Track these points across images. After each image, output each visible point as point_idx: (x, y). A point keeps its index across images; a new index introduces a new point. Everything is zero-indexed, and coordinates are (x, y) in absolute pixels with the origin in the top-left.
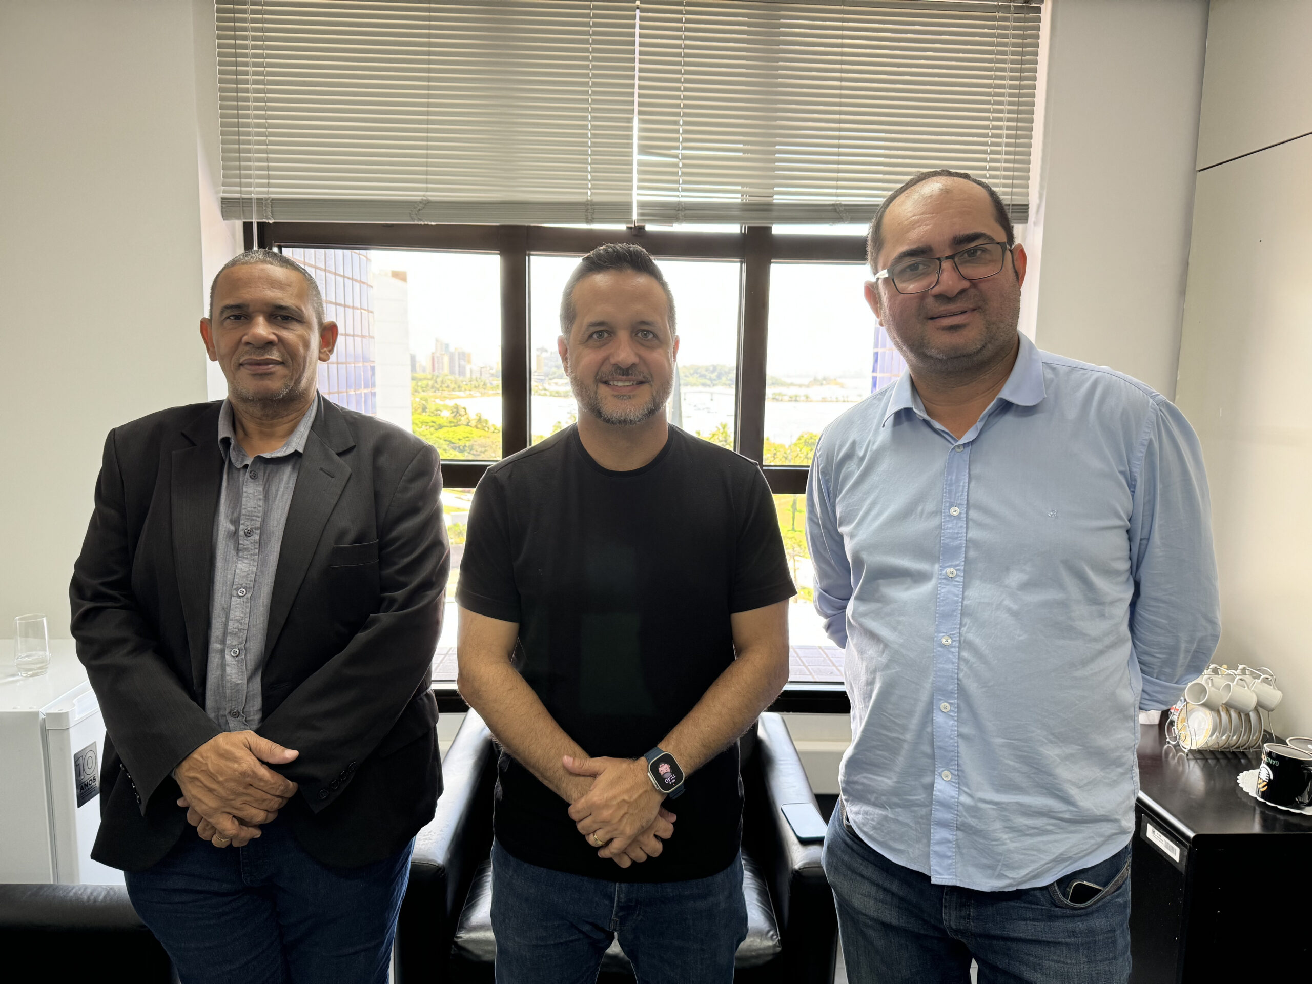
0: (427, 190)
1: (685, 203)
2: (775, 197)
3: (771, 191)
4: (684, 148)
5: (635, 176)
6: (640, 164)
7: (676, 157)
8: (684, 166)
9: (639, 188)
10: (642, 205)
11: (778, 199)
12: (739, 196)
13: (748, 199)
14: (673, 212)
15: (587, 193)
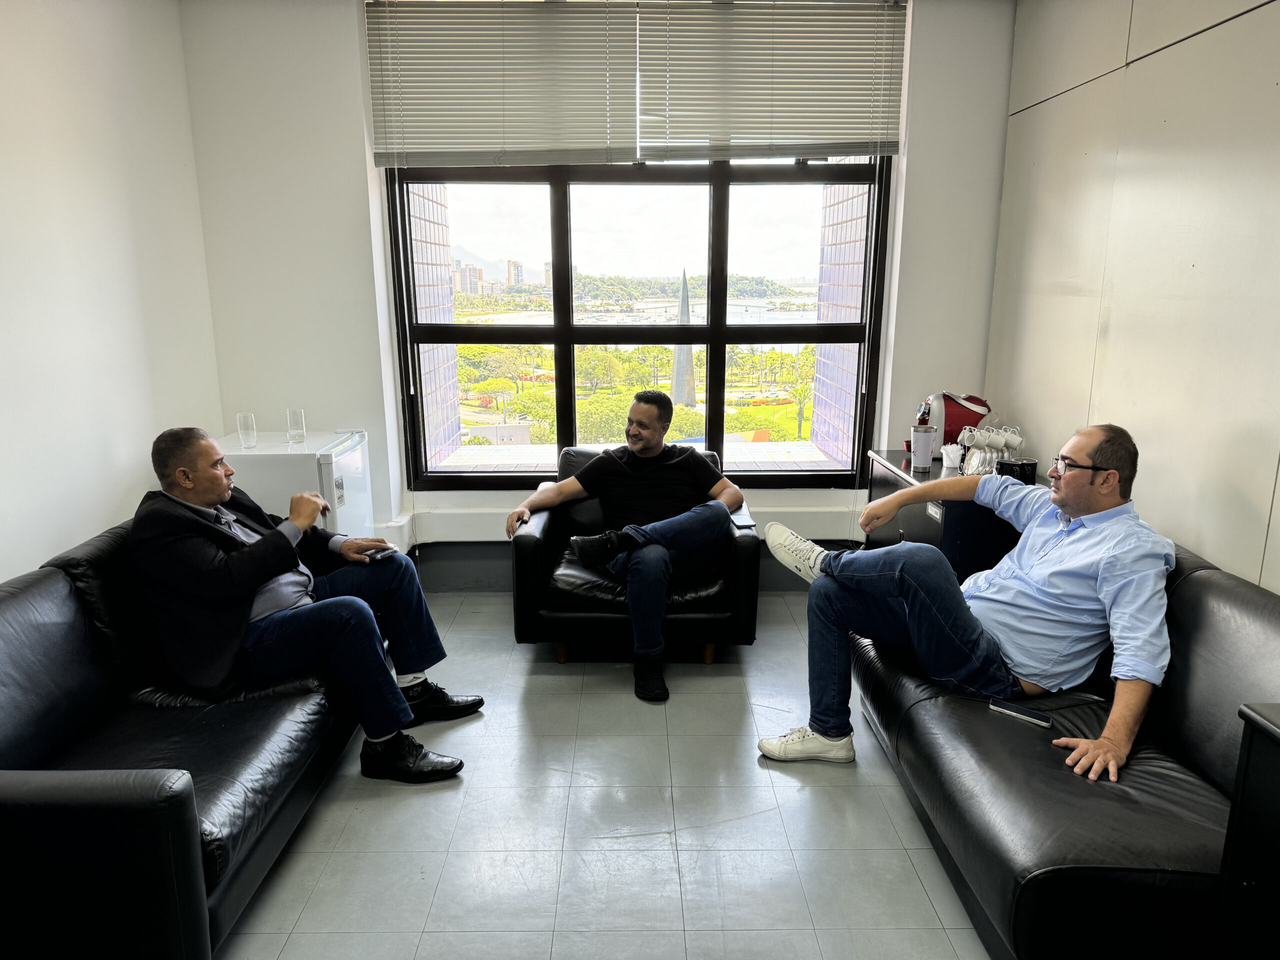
0: (504, 143)
1: (671, 147)
2: (732, 141)
3: (729, 137)
4: (670, 110)
5: (638, 130)
6: (642, 121)
7: (664, 116)
8: (671, 122)
9: (641, 138)
10: (642, 148)
11: (733, 142)
12: (708, 141)
13: (714, 143)
14: (664, 153)
15: (606, 142)
